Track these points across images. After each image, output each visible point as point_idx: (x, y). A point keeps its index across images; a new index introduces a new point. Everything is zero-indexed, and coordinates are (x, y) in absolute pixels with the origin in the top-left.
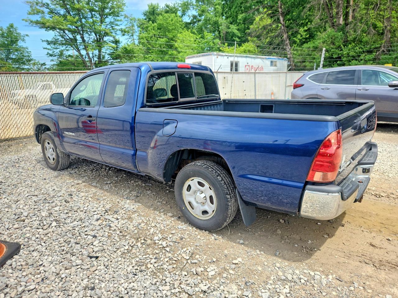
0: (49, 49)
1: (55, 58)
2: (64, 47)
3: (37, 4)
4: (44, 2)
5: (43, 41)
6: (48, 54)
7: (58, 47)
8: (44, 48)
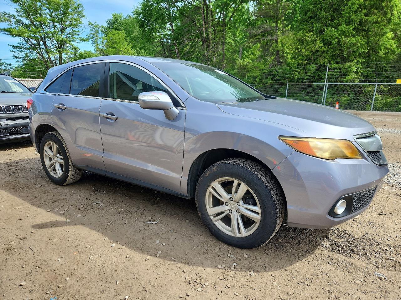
0: (14, 52)
1: (21, 59)
2: (28, 51)
3: (5, 15)
4: (11, 14)
5: (9, 46)
6: (14, 56)
7: (23, 51)
8: (11, 51)
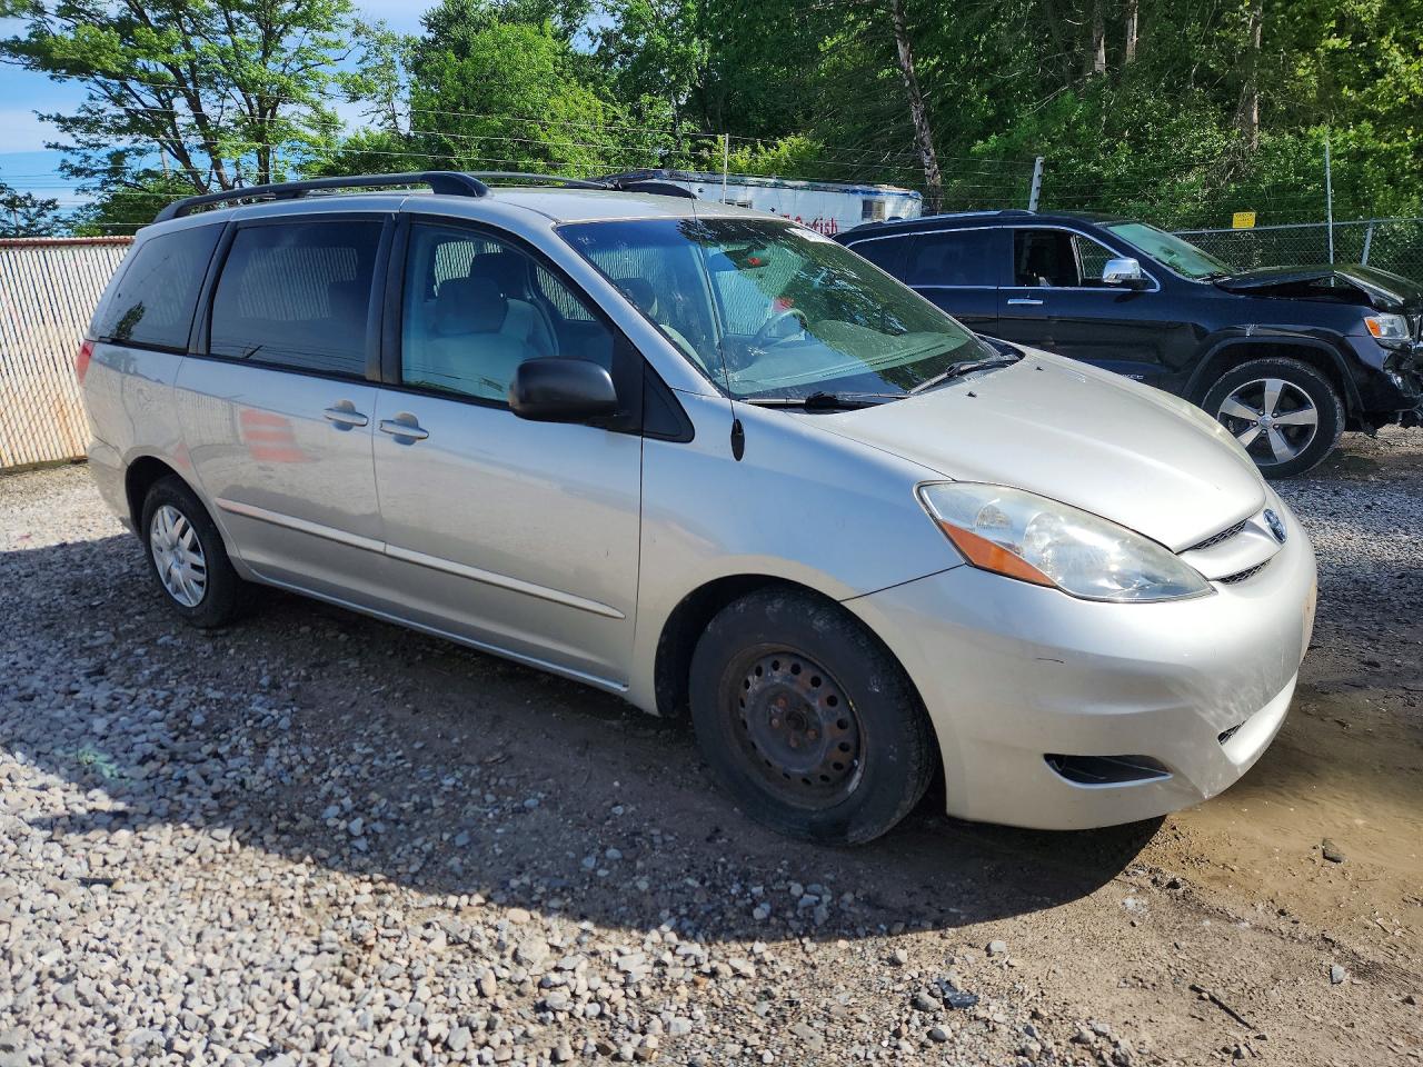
0: (66, 149)
1: (95, 181)
2: (125, 142)
5: (42, 118)
6: (64, 165)
7: (103, 141)
8: (48, 147)
